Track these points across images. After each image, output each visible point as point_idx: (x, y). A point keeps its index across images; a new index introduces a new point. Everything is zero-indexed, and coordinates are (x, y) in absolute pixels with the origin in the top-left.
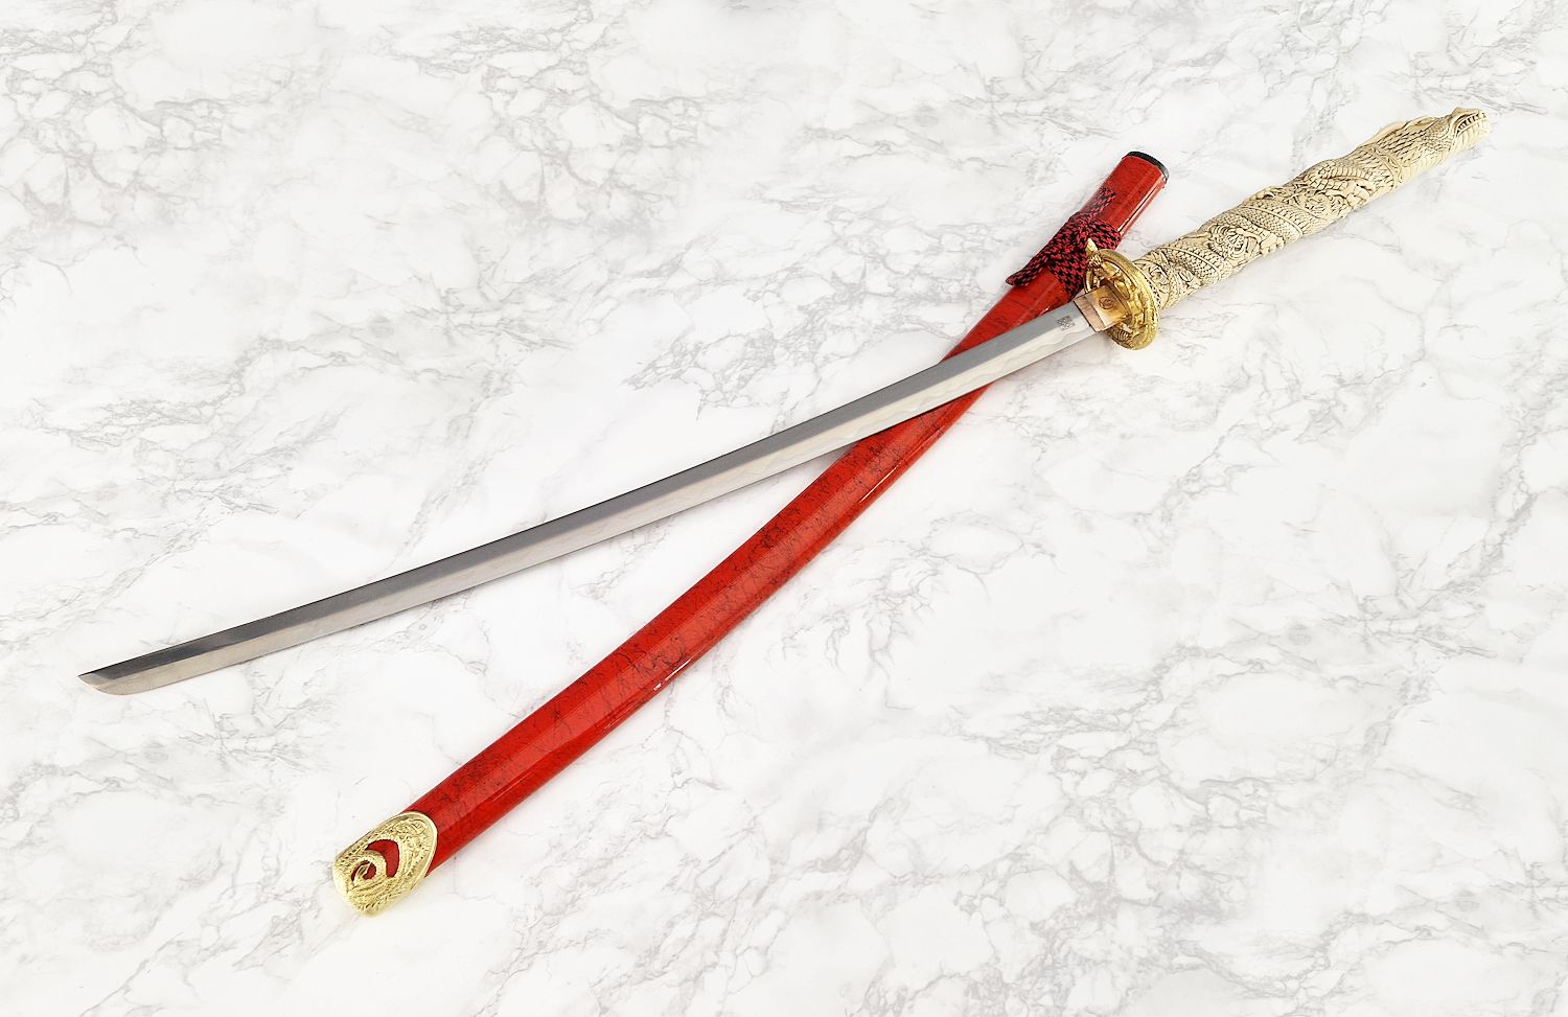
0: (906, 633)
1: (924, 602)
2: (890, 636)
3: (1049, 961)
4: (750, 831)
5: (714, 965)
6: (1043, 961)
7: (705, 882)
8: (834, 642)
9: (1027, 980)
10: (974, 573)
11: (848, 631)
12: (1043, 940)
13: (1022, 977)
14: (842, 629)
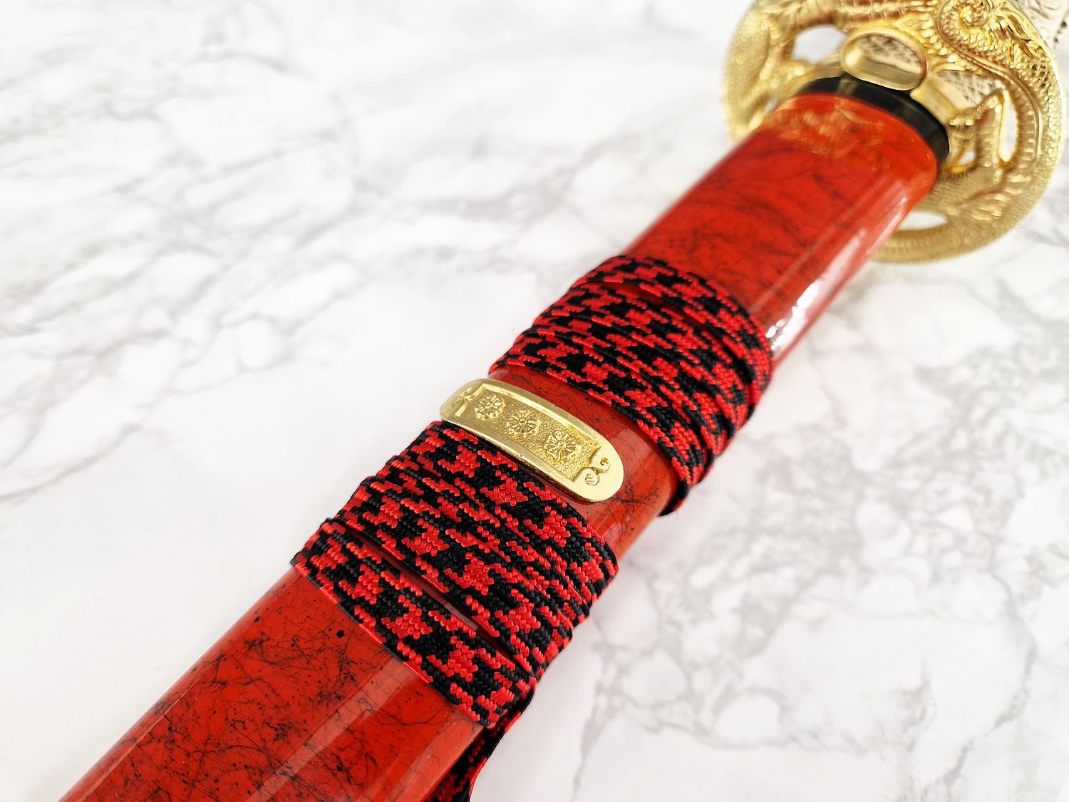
3: (961, 441)
4: (328, 136)
5: (159, 334)
6: (945, 442)
7: (198, 197)
9: (911, 470)
12: (945, 402)
13: (897, 463)
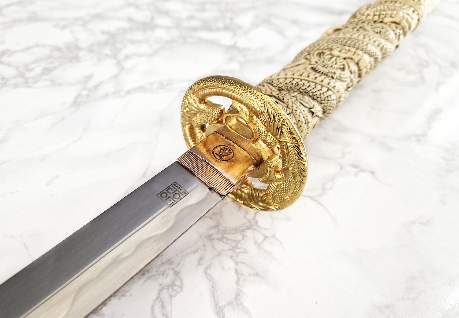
0: (257, 275)
1: (268, 233)
2: (238, 282)
8: (163, 306)
10: (309, 197)
11: (181, 287)
14: (172, 285)
